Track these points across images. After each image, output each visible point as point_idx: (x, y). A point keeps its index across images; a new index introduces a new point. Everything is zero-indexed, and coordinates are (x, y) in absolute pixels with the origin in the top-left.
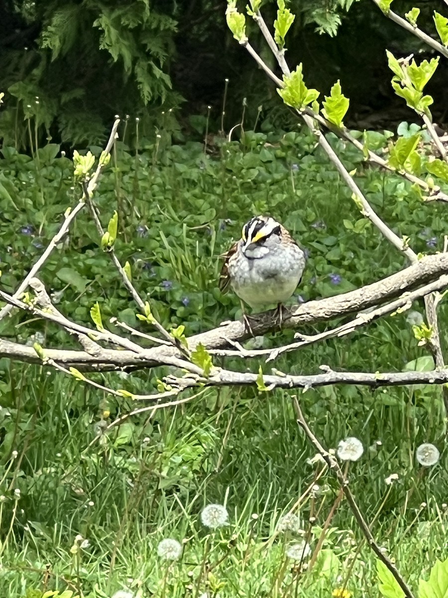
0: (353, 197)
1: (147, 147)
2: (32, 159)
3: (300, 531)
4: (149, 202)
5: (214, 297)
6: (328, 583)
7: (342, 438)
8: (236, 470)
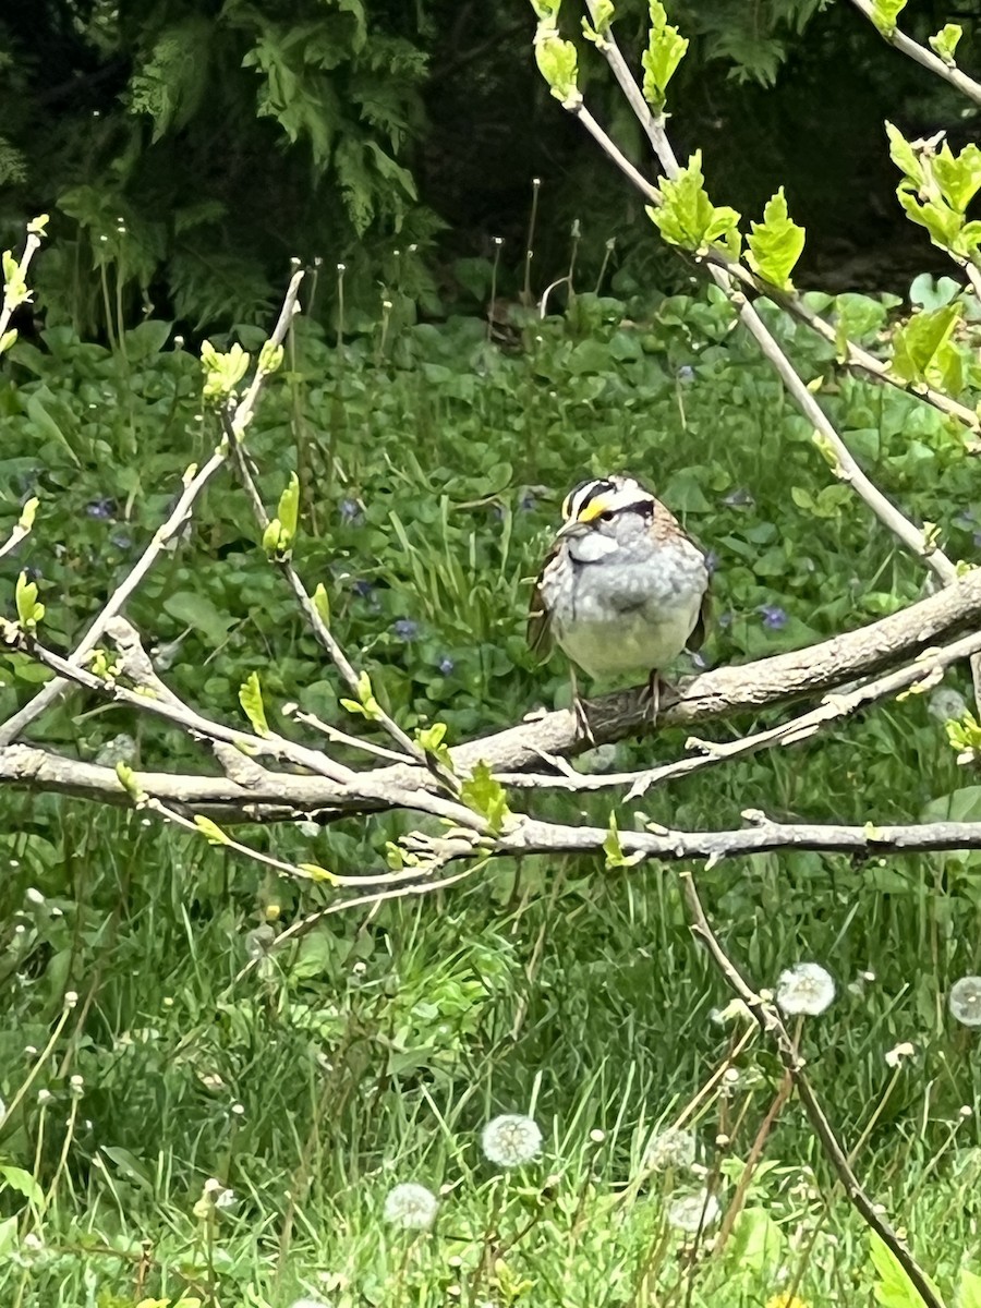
0: (816, 438)
1: (362, 328)
2: (109, 356)
3: (696, 1168)
4: (367, 448)
5: (510, 657)
6: (758, 1282)
7: (789, 964)
8: (557, 1033)
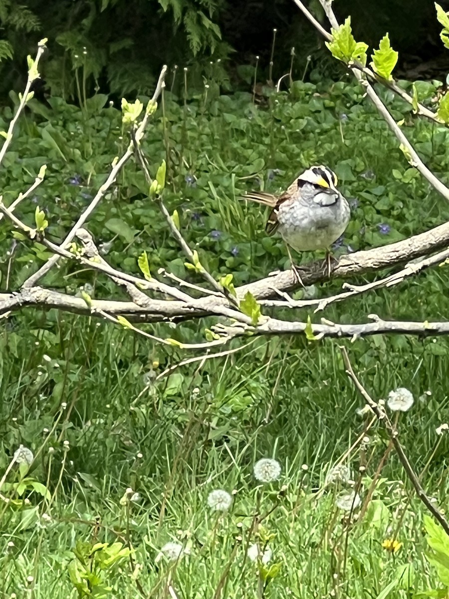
0: (401, 147)
1: (195, 97)
2: (80, 110)
3: (350, 482)
4: (198, 152)
5: (263, 247)
6: (379, 533)
7: (392, 388)
8: (286, 420)
